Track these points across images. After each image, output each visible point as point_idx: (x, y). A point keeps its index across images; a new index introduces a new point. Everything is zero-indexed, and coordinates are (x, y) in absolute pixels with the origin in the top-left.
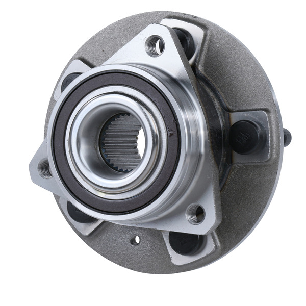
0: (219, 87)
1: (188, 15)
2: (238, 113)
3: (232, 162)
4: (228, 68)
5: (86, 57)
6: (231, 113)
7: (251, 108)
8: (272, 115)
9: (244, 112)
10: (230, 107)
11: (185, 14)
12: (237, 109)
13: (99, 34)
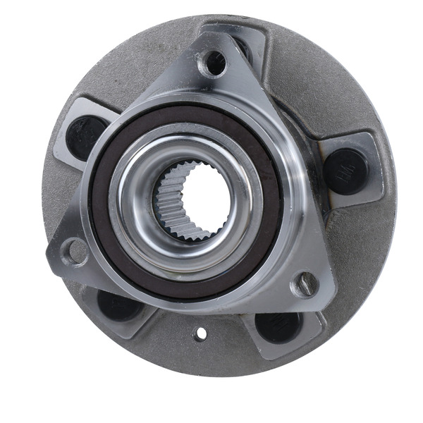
0: (295, 108)
1: (234, 16)
2: (330, 139)
3: (330, 208)
4: (304, 81)
5: (91, 93)
6: (320, 142)
7: (346, 131)
8: (379, 137)
9: (339, 138)
10: (316, 134)
11: (231, 16)
12: (326, 135)
13: (106, 58)
